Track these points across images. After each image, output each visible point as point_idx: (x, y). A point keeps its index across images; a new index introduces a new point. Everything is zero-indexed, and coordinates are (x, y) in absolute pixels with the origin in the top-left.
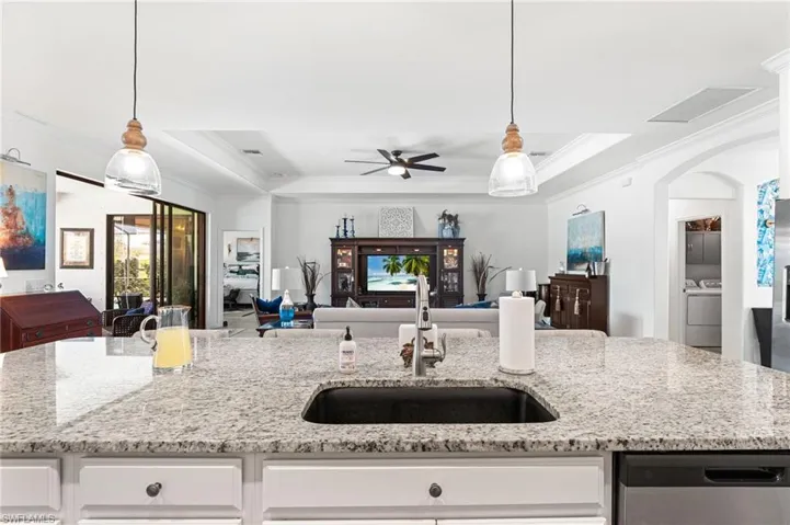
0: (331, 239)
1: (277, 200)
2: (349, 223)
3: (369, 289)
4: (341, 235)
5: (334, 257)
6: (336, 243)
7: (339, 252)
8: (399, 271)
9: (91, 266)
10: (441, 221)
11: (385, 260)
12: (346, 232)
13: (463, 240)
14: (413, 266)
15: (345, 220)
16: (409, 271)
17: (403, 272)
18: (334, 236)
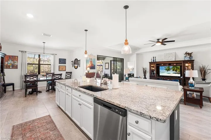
0: (149, 62)
1: (138, 54)
2: (154, 58)
3: (160, 75)
4: (152, 61)
5: (150, 67)
6: (151, 63)
7: (152, 65)
8: (170, 70)
9: (108, 69)
10: (185, 55)
11: (165, 68)
12: (154, 60)
13: (194, 60)
14: (175, 69)
15: (154, 57)
16: (173, 70)
17: (171, 71)
18: (151, 62)
